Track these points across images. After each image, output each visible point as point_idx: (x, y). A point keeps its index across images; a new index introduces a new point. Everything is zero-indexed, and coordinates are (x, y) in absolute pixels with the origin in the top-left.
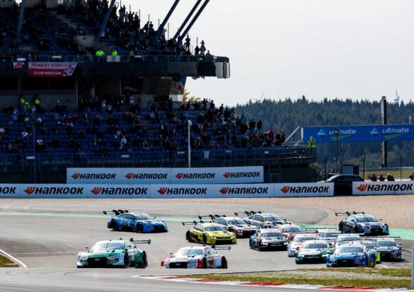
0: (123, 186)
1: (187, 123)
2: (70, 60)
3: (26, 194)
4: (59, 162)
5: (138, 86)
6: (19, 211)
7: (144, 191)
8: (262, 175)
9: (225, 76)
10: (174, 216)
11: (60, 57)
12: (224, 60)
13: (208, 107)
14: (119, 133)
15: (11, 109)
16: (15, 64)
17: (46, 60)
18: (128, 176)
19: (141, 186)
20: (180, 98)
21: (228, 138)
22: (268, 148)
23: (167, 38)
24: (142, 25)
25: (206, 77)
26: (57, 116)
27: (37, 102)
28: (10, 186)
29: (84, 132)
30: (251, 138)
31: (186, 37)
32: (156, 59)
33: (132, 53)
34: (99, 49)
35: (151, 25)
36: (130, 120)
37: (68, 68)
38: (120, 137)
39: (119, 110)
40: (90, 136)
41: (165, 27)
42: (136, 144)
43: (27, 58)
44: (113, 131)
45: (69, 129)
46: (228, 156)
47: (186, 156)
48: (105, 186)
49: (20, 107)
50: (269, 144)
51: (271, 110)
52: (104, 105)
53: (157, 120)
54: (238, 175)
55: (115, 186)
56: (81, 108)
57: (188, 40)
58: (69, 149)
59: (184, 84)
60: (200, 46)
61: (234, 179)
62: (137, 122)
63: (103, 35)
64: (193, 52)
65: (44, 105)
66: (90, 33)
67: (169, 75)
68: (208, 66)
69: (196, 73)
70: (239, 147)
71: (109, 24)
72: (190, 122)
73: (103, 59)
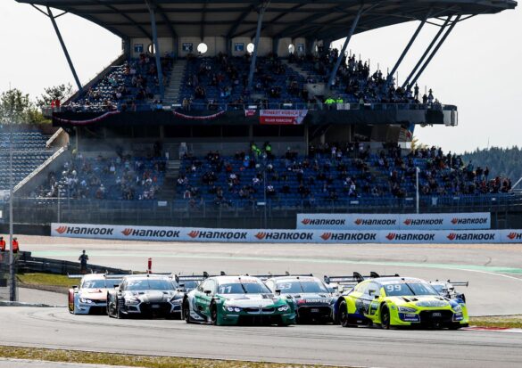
0: (351, 232)
1: (415, 170)
2: (301, 107)
3: (257, 239)
4: (289, 208)
5: (368, 133)
6: (249, 256)
7: (373, 237)
8: (489, 221)
9: (453, 124)
10: (402, 261)
11: (290, 105)
12: (452, 108)
13: (436, 154)
14: (348, 179)
15: (243, 155)
16: (246, 111)
17: (276, 107)
18: (358, 222)
19: (370, 232)
20: (408, 145)
21: (456, 185)
22: (496, 195)
23: (396, 87)
24: (371, 73)
25: (434, 125)
26: (287, 162)
27: (269, 148)
28: (241, 231)
29: (314, 178)
30: (478, 186)
31: (414, 85)
32: (385, 106)
33: (361, 101)
34: (329, 97)
35: (381, 74)
36: (360, 166)
37: (299, 116)
38: (350, 183)
39: (349, 157)
40: (320, 182)
41: (394, 76)
42: (366, 189)
43: (258, 105)
44: (342, 178)
45: (300, 175)
46: (455, 204)
47: (414, 202)
48: (335, 232)
49: (251, 153)
50: (495, 191)
51: (498, 158)
52: (334, 152)
53: (386, 166)
54: (465, 221)
55: (344, 232)
56: (311, 155)
57: (417, 88)
58: (299, 195)
59: (412, 131)
60: (428, 94)
61: (461, 225)
62: (366, 169)
63: (333, 83)
64: (421, 100)
65: (275, 152)
66: (320, 81)
67: (399, 123)
68: (436, 114)
69: (424, 121)
70: (466, 193)
71: (339, 73)
72: (418, 169)
73: (333, 106)
